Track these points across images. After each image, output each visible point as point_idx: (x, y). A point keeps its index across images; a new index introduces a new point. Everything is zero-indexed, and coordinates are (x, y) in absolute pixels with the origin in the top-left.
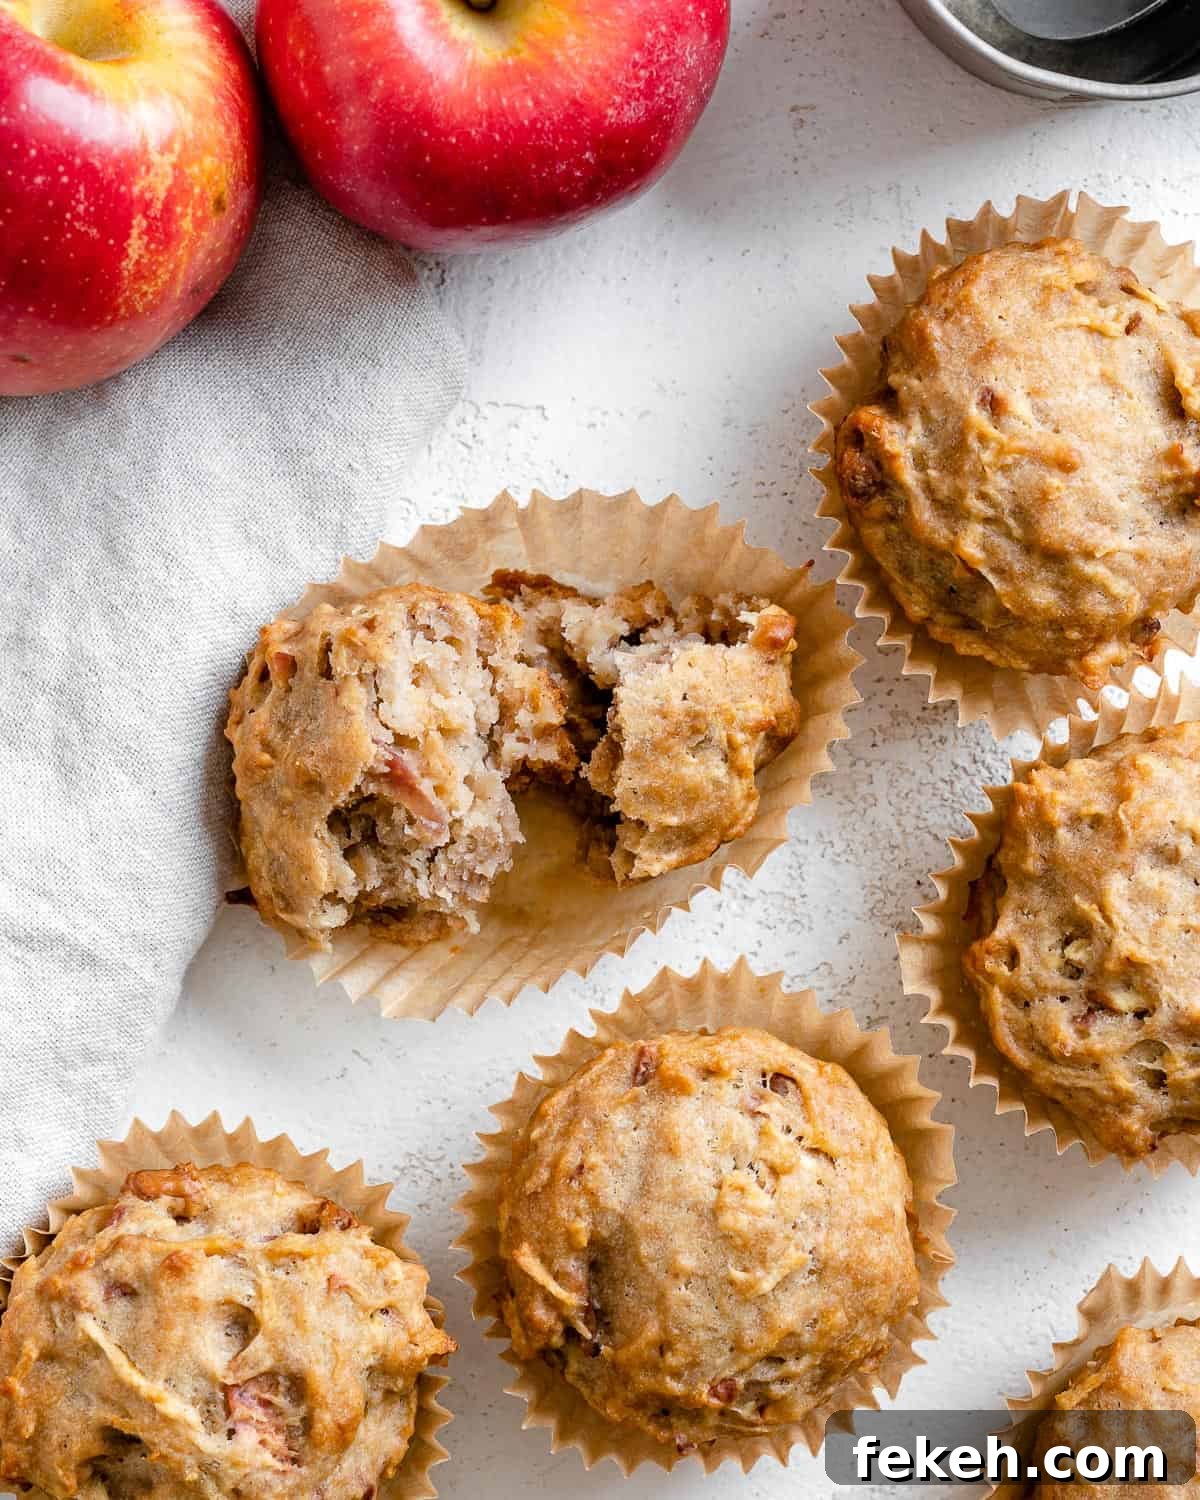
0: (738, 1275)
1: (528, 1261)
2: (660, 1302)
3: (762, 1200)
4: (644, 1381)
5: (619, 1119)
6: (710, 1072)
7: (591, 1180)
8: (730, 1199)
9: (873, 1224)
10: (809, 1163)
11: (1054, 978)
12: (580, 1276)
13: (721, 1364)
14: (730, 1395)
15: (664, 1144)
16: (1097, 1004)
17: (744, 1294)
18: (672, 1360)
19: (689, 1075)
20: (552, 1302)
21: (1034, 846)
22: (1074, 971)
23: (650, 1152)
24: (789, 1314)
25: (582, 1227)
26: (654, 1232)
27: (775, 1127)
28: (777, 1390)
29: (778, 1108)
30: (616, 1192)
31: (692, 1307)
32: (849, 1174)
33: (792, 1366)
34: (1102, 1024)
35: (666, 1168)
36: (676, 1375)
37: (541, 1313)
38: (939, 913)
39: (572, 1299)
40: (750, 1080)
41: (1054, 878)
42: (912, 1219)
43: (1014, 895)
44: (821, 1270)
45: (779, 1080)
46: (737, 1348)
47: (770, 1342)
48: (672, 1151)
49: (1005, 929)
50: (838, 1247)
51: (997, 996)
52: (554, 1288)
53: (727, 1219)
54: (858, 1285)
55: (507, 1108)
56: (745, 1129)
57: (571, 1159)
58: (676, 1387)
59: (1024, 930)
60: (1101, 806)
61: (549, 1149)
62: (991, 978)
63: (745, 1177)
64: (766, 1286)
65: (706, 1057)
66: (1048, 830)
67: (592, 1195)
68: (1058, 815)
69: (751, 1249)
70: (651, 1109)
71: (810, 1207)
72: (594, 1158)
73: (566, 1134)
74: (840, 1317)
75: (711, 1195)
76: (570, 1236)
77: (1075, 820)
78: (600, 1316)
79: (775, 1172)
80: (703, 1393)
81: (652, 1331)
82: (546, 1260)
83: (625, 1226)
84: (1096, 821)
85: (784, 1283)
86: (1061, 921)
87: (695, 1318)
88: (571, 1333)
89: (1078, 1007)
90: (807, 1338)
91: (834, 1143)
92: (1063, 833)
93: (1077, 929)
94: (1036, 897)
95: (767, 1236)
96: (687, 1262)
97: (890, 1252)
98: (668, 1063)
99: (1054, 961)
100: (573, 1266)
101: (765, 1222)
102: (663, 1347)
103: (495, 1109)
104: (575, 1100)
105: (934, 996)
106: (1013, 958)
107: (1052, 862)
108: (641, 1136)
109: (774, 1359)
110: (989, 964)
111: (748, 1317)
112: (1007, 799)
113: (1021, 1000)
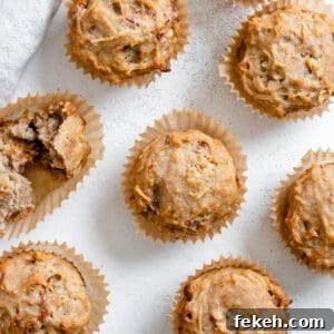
0: (192, 194)
1: (138, 190)
2: (172, 201)
3: (198, 175)
4: (168, 221)
5: (162, 153)
6: (185, 141)
7: (154, 169)
8: (189, 174)
9: (227, 181)
10: (211, 166)
11: (258, 71)
12: (151, 194)
13: (187, 217)
14: (189, 225)
15: (173, 160)
16: (270, 78)
17: (193, 199)
18: (175, 216)
19: (180, 142)
20: (144, 200)
21: (253, 37)
22: (264, 70)
23: (170, 161)
24: (205, 204)
25: (152, 181)
26: (170, 183)
27: (202, 156)
28: (202, 223)
29: (203, 151)
30: (161, 172)
31: (180, 202)
32: (221, 168)
33: (206, 217)
34: (271, 84)
35: (174, 166)
36: (176, 219)
37: (141, 203)
38: (230, 55)
39: (149, 200)
40: (196, 143)
41: (258, 46)
42: (237, 180)
43: (248, 50)
44: (213, 193)
45: (203, 144)
46: (191, 212)
47: (200, 211)
48: (175, 162)
49: (246, 59)
50: (218, 187)
51: (244, 77)
52: (144, 196)
53: (189, 180)
54: (223, 197)
55: (133, 149)
56: (194, 156)
57: (149, 164)
58: (175, 222)
59: (251, 59)
60: (270, 27)
61: (143, 161)
62: (242, 72)
63: (193, 169)
64: (199, 197)
65: (184, 138)
66: (257, 33)
67: (154, 173)
68: (259, 29)
69: (195, 187)
70: (170, 151)
71: (210, 177)
72: (156, 163)
73: (148, 157)
74: (218, 205)
75: (185, 173)
76: (149, 183)
77: (264, 30)
78: (157, 204)
79: (201, 167)
80: (183, 224)
81: (170, 208)
82: (143, 189)
83: (163, 180)
84: (269, 30)
85: (203, 197)
86: (261, 57)
87: (181, 205)
88: (149, 208)
89: (265, 79)
90: (210, 210)
91: (217, 160)
92: (260, 34)
93: (264, 59)
94: (254, 51)
95: (199, 184)
96: (179, 190)
97: (231, 188)
98: (175, 139)
99: (258, 67)
100: (150, 191)
101: (199, 181)
102: (173, 212)
103: (130, 150)
104: (150, 149)
105: (228, 78)
106: (248, 67)
107: (258, 41)
108: (168, 158)
109: (201, 215)
110: (242, 68)
111: (194, 205)
112: (246, 25)
113: (250, 77)
